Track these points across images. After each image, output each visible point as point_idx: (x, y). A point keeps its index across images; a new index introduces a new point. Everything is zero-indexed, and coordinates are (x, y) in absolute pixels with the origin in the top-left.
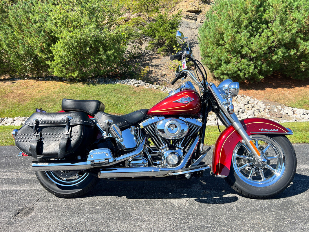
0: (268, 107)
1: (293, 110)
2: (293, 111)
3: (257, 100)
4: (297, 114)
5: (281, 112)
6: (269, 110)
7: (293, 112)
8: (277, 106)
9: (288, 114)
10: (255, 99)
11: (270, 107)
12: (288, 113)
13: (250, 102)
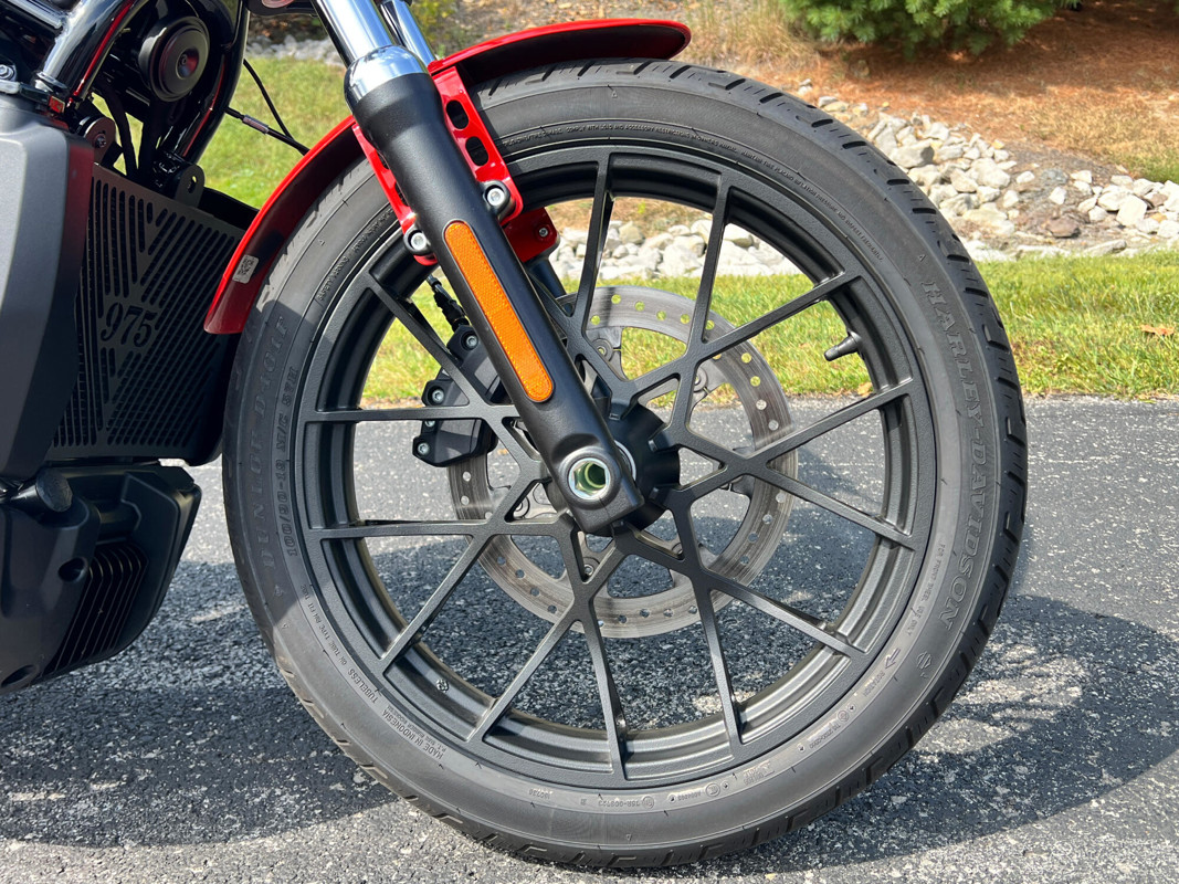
0: (1025, 177)
1: (1147, 197)
2: (1147, 201)
3: (982, 144)
4: (1165, 218)
5: (1084, 206)
6: (1024, 197)
7: (1145, 206)
8: (1073, 176)
9: (1119, 217)
10: (976, 137)
11: (1032, 176)
12: (1116, 212)
13: (943, 151)
